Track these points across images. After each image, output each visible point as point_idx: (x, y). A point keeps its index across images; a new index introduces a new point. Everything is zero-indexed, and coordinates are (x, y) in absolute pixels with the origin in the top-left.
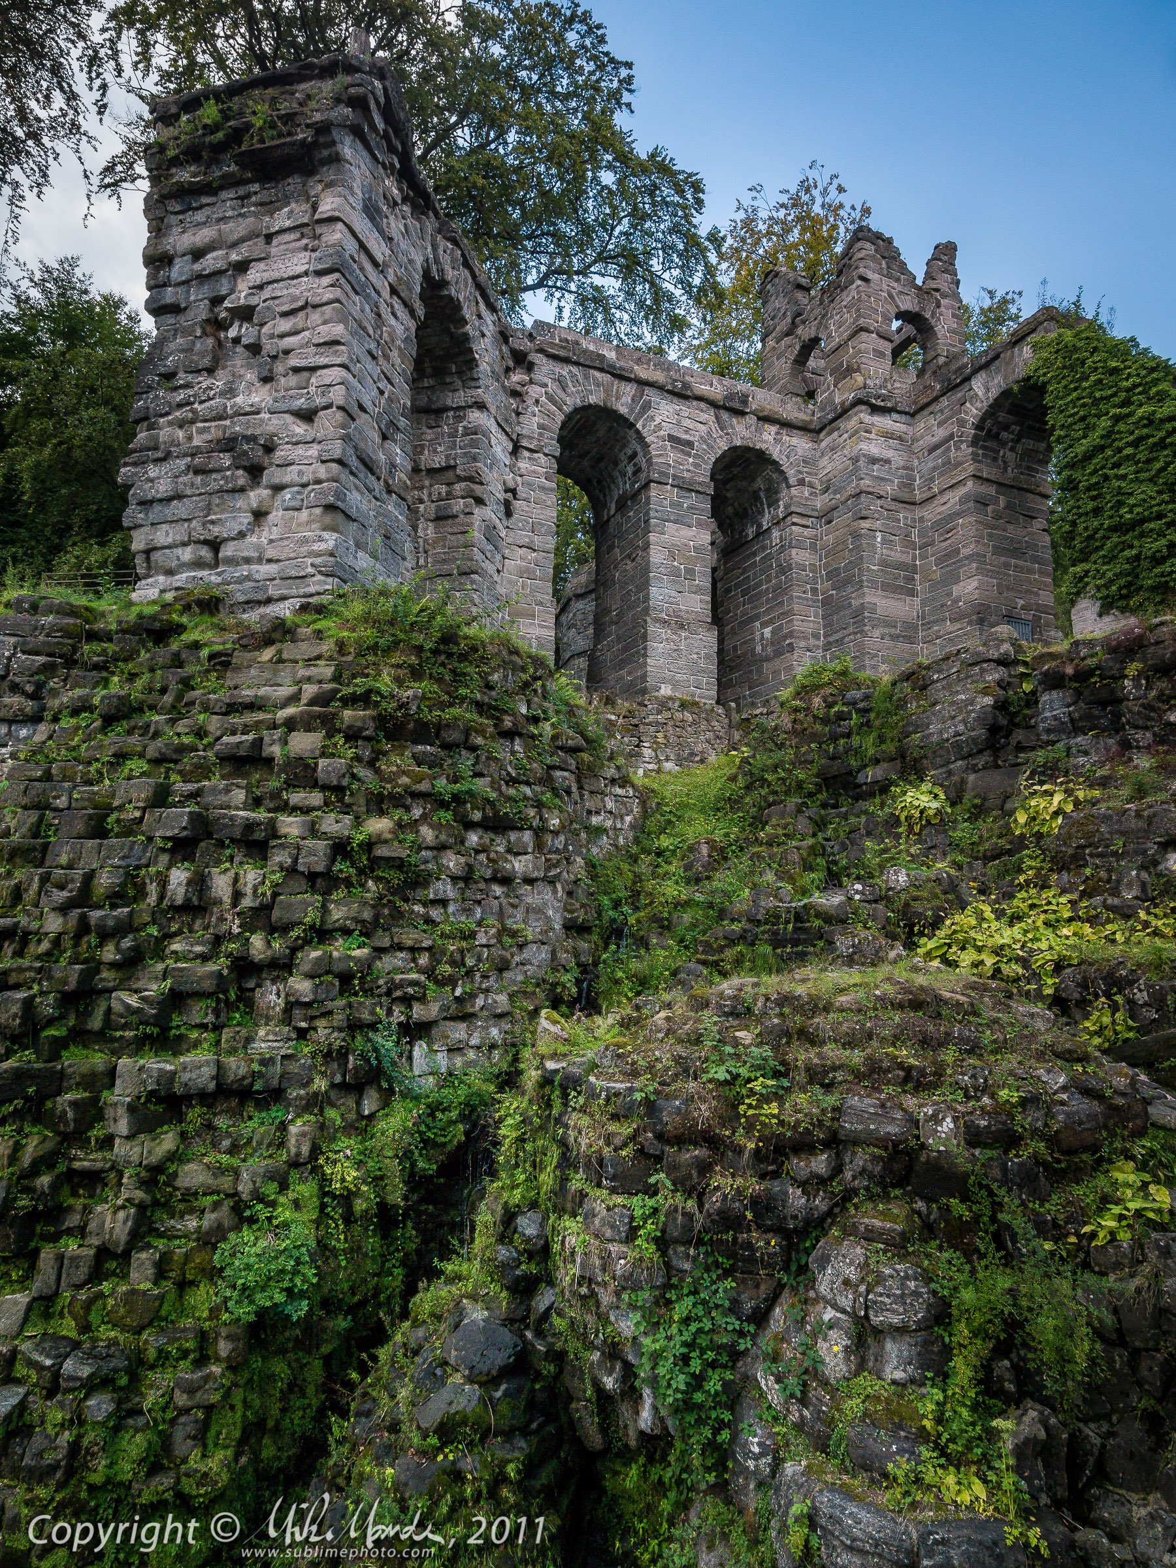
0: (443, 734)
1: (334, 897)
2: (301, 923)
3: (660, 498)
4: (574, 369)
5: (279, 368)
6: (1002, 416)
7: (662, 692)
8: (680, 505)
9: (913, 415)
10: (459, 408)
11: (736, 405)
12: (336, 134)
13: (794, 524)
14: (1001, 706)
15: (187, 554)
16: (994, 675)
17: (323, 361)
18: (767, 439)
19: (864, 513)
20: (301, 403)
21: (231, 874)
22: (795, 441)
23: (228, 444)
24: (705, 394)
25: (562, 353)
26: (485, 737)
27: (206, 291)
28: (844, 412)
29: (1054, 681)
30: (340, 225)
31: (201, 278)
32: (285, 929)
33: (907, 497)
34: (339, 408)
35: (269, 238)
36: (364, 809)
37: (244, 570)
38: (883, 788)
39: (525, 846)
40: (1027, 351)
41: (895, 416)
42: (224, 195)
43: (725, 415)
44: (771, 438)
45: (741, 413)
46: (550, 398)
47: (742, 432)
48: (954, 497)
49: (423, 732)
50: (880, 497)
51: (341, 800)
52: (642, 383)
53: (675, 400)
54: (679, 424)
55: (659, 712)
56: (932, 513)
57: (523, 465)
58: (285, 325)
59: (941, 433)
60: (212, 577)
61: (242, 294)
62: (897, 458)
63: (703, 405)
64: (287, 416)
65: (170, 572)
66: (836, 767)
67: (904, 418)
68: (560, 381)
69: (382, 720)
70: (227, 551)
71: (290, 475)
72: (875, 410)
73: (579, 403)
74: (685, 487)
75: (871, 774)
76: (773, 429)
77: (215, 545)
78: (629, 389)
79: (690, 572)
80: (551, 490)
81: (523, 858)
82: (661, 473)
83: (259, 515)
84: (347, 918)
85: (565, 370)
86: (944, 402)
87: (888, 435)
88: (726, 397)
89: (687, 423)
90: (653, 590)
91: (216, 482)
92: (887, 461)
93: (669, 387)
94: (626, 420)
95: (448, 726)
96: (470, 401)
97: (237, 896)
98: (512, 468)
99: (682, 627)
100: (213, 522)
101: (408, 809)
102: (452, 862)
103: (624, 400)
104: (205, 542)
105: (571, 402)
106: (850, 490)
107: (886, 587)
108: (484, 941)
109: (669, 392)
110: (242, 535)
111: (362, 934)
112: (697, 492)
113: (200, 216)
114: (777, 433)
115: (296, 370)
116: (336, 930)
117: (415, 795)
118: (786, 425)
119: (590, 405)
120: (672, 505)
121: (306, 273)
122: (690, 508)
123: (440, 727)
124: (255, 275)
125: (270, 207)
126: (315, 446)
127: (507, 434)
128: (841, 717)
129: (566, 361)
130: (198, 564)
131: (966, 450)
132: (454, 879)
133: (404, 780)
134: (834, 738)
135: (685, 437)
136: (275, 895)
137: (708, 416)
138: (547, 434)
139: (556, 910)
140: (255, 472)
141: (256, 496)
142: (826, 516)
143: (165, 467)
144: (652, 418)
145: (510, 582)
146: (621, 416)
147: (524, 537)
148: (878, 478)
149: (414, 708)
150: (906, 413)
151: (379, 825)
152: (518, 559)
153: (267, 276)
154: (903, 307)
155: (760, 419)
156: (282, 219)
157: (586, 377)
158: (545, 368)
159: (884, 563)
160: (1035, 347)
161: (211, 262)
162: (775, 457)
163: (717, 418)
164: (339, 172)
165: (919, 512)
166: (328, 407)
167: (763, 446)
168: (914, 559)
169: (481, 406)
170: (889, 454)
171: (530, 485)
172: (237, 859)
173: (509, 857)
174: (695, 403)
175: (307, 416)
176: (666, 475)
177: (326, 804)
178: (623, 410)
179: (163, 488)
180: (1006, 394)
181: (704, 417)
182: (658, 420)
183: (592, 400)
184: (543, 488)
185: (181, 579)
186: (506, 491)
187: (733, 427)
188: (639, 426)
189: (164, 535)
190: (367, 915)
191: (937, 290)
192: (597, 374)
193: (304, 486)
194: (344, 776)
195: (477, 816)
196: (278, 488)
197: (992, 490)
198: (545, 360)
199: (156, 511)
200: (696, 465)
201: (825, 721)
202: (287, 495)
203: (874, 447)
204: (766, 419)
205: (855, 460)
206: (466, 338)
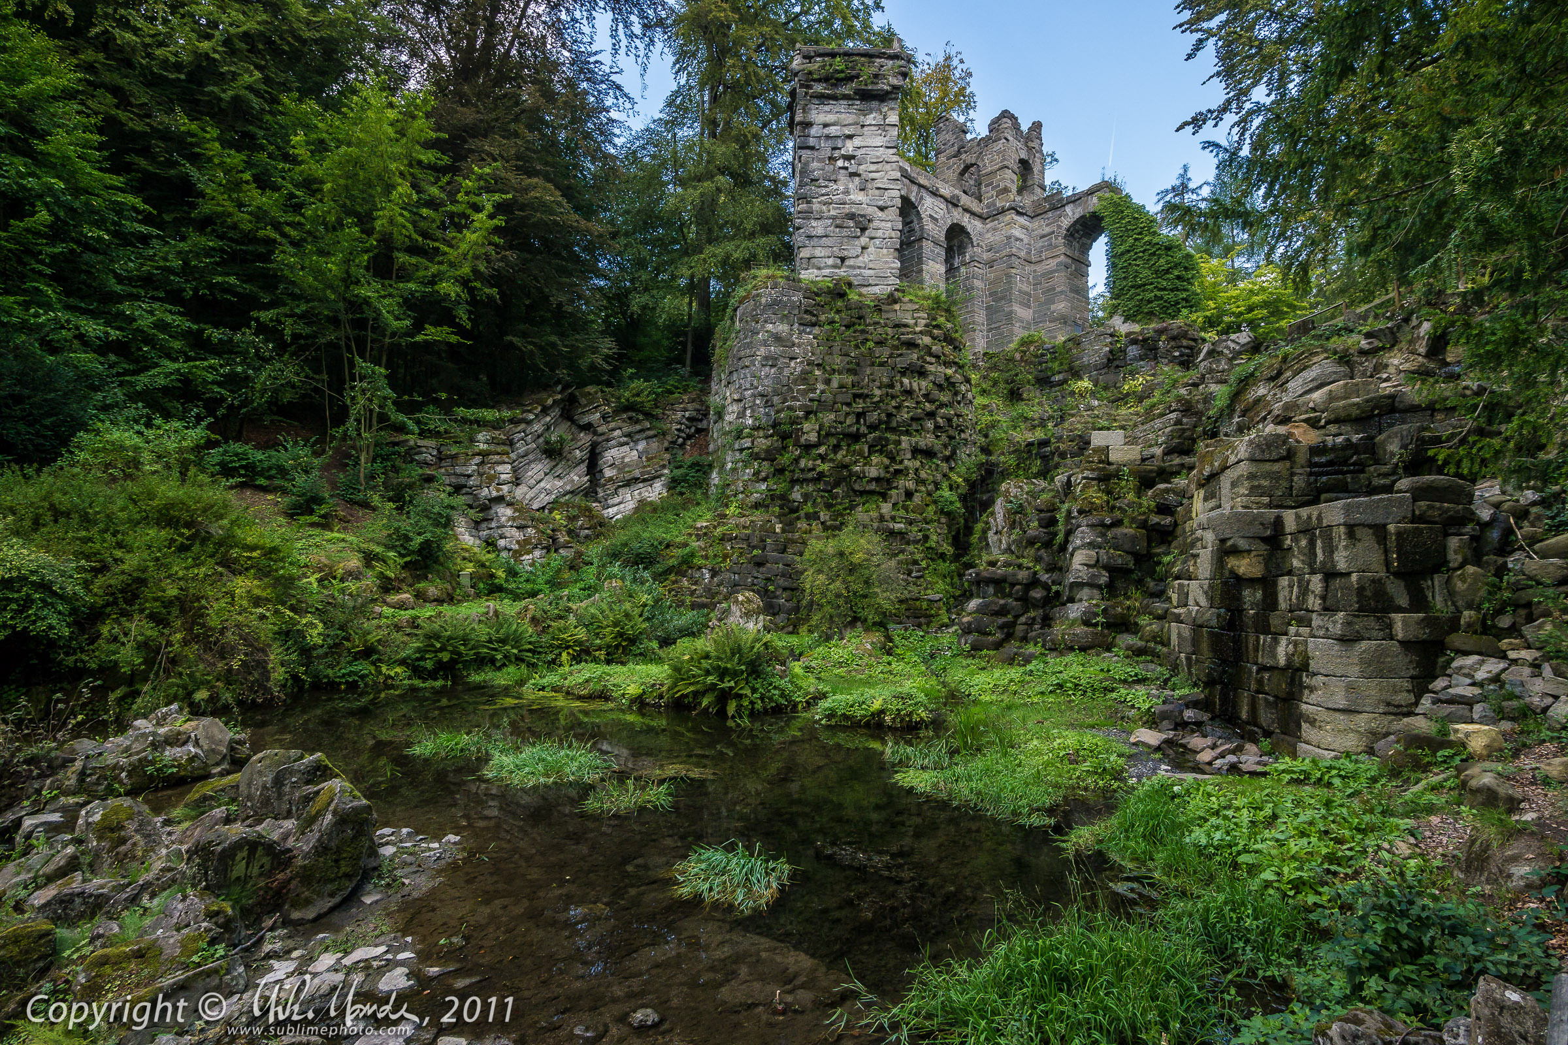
3: (927, 246)
5: (869, 186)
6: (1078, 227)
8: (934, 251)
9: (1032, 218)
11: (955, 202)
13: (975, 266)
14: (1111, 351)
15: (830, 262)
16: (1109, 340)
18: (966, 221)
19: (1011, 265)
20: (881, 203)
22: (976, 223)
23: (852, 216)
24: (944, 194)
27: (830, 143)
28: (1003, 211)
29: (1134, 342)
31: (828, 137)
33: (1029, 259)
35: (863, 126)
37: (858, 271)
38: (1065, 381)
40: (1095, 200)
41: (1026, 218)
42: (841, 102)
43: (950, 206)
45: (956, 206)
47: (957, 216)
48: (1053, 263)
50: (1018, 258)
52: (920, 186)
53: (932, 196)
54: (933, 209)
56: (1040, 268)
58: (873, 167)
59: (1047, 230)
60: (842, 272)
61: (849, 147)
62: (1027, 239)
63: (942, 200)
64: (875, 208)
65: (819, 268)
66: (1042, 375)
67: (1029, 219)
70: (847, 263)
71: (879, 233)
72: (1019, 213)
74: (936, 243)
75: (1057, 378)
76: (967, 216)
77: (843, 259)
82: (927, 234)
83: (864, 248)
86: (1050, 214)
87: (1022, 227)
88: (951, 197)
89: (936, 209)
91: (845, 232)
92: (1022, 240)
93: (930, 189)
94: (913, 205)
100: (843, 249)
104: (839, 258)
106: (1004, 253)
107: (1021, 303)
109: (930, 192)
110: (857, 257)
112: (940, 245)
113: (827, 108)
114: (969, 218)
115: (878, 188)
118: (973, 214)
120: (931, 251)
121: (881, 146)
122: (938, 253)
124: (857, 141)
125: (864, 113)
126: (888, 223)
128: (1043, 355)
130: (835, 266)
131: (1061, 240)
134: (1040, 364)
135: (936, 216)
137: (943, 206)
140: (863, 230)
141: (864, 240)
142: (990, 264)
143: (820, 223)
144: (924, 205)
148: (1017, 248)
150: (1030, 216)
153: (862, 144)
154: (1021, 156)
155: (963, 210)
156: (870, 119)
159: (1020, 291)
160: (1100, 198)
161: (833, 130)
162: (969, 230)
163: (947, 207)
165: (1033, 267)
167: (964, 224)
168: (1031, 290)
170: (1022, 236)
174: (939, 199)
175: (883, 209)
176: (929, 235)
179: (820, 231)
180: (1083, 217)
182: (926, 206)
185: (826, 272)
187: (953, 213)
188: (919, 209)
189: (818, 252)
191: (1034, 147)
193: (884, 239)
196: (873, 238)
197: (1070, 261)
199: (815, 241)
200: (940, 232)
201: (1036, 356)
202: (877, 242)
203: (1017, 232)
204: (966, 210)
205: (1009, 238)
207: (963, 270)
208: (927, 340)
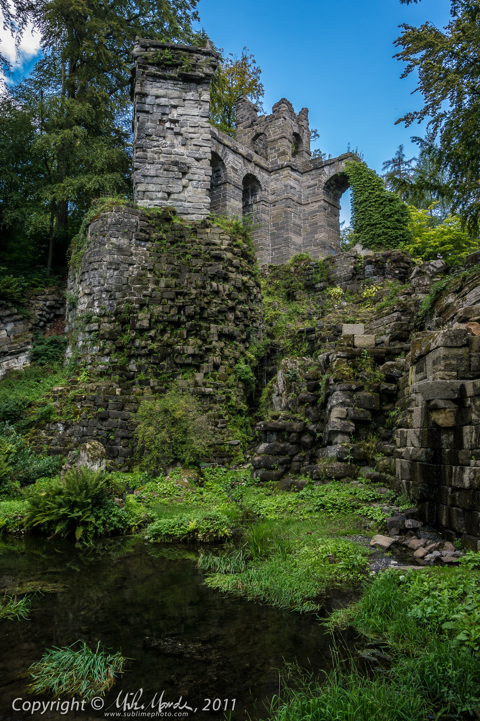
3: (230, 188)
5: (189, 142)
6: (332, 182)
8: (235, 192)
9: (302, 174)
11: (250, 158)
13: (263, 204)
14: (355, 268)
15: (160, 195)
16: (353, 261)
17: (204, 144)
18: (257, 172)
19: (288, 205)
20: (197, 156)
21: (223, 285)
22: (264, 174)
23: (176, 163)
24: (241, 152)
27: (160, 110)
28: (282, 168)
29: (370, 263)
31: (159, 105)
33: (300, 202)
34: (209, 160)
35: (184, 100)
37: (179, 203)
38: (324, 288)
40: (343, 164)
41: (298, 173)
42: (169, 81)
43: (246, 161)
45: (250, 161)
47: (251, 169)
48: (316, 206)
50: (293, 201)
52: (225, 146)
53: (234, 154)
54: (234, 162)
56: (308, 209)
58: (192, 130)
59: (312, 183)
60: (168, 203)
61: (174, 114)
62: (298, 188)
63: (240, 157)
64: (192, 159)
65: (151, 199)
66: (309, 283)
67: (300, 174)
70: (172, 196)
71: (196, 177)
72: (293, 170)
74: (236, 187)
75: (319, 285)
76: (258, 169)
77: (169, 194)
78: (221, 147)
83: (185, 187)
86: (314, 172)
87: (295, 179)
88: (247, 155)
89: (236, 162)
91: (171, 174)
92: (295, 188)
93: (232, 148)
94: (221, 158)
100: (169, 187)
103: (220, 151)
104: (166, 192)
106: (283, 196)
107: (294, 232)
109: (232, 150)
110: (180, 192)
112: (239, 188)
113: (158, 85)
114: (259, 171)
115: (195, 145)
118: (262, 168)
120: (232, 192)
121: (197, 115)
122: (237, 194)
124: (180, 110)
125: (185, 90)
128: (309, 269)
130: (163, 199)
131: (321, 190)
134: (308, 275)
135: (236, 167)
137: (241, 161)
140: (184, 174)
141: (184, 181)
142: (274, 203)
143: (152, 166)
144: (227, 159)
146: (219, 157)
148: (293, 194)
153: (184, 113)
154: (295, 131)
155: (255, 164)
156: (190, 95)
159: (294, 224)
160: (346, 164)
161: (163, 101)
162: (259, 179)
163: (244, 162)
165: (303, 208)
167: (256, 175)
168: (301, 223)
170: (295, 186)
174: (238, 155)
175: (199, 160)
176: (231, 181)
178: (221, 155)
179: (152, 172)
180: (335, 175)
182: (229, 160)
185: (157, 202)
187: (248, 166)
188: (224, 161)
189: (151, 187)
191: (303, 126)
193: (200, 181)
196: (191, 180)
197: (327, 205)
199: (148, 180)
200: (239, 178)
201: (305, 270)
202: (194, 183)
203: (292, 183)
204: (257, 165)
205: (286, 186)
207: (255, 206)
208: (229, 255)
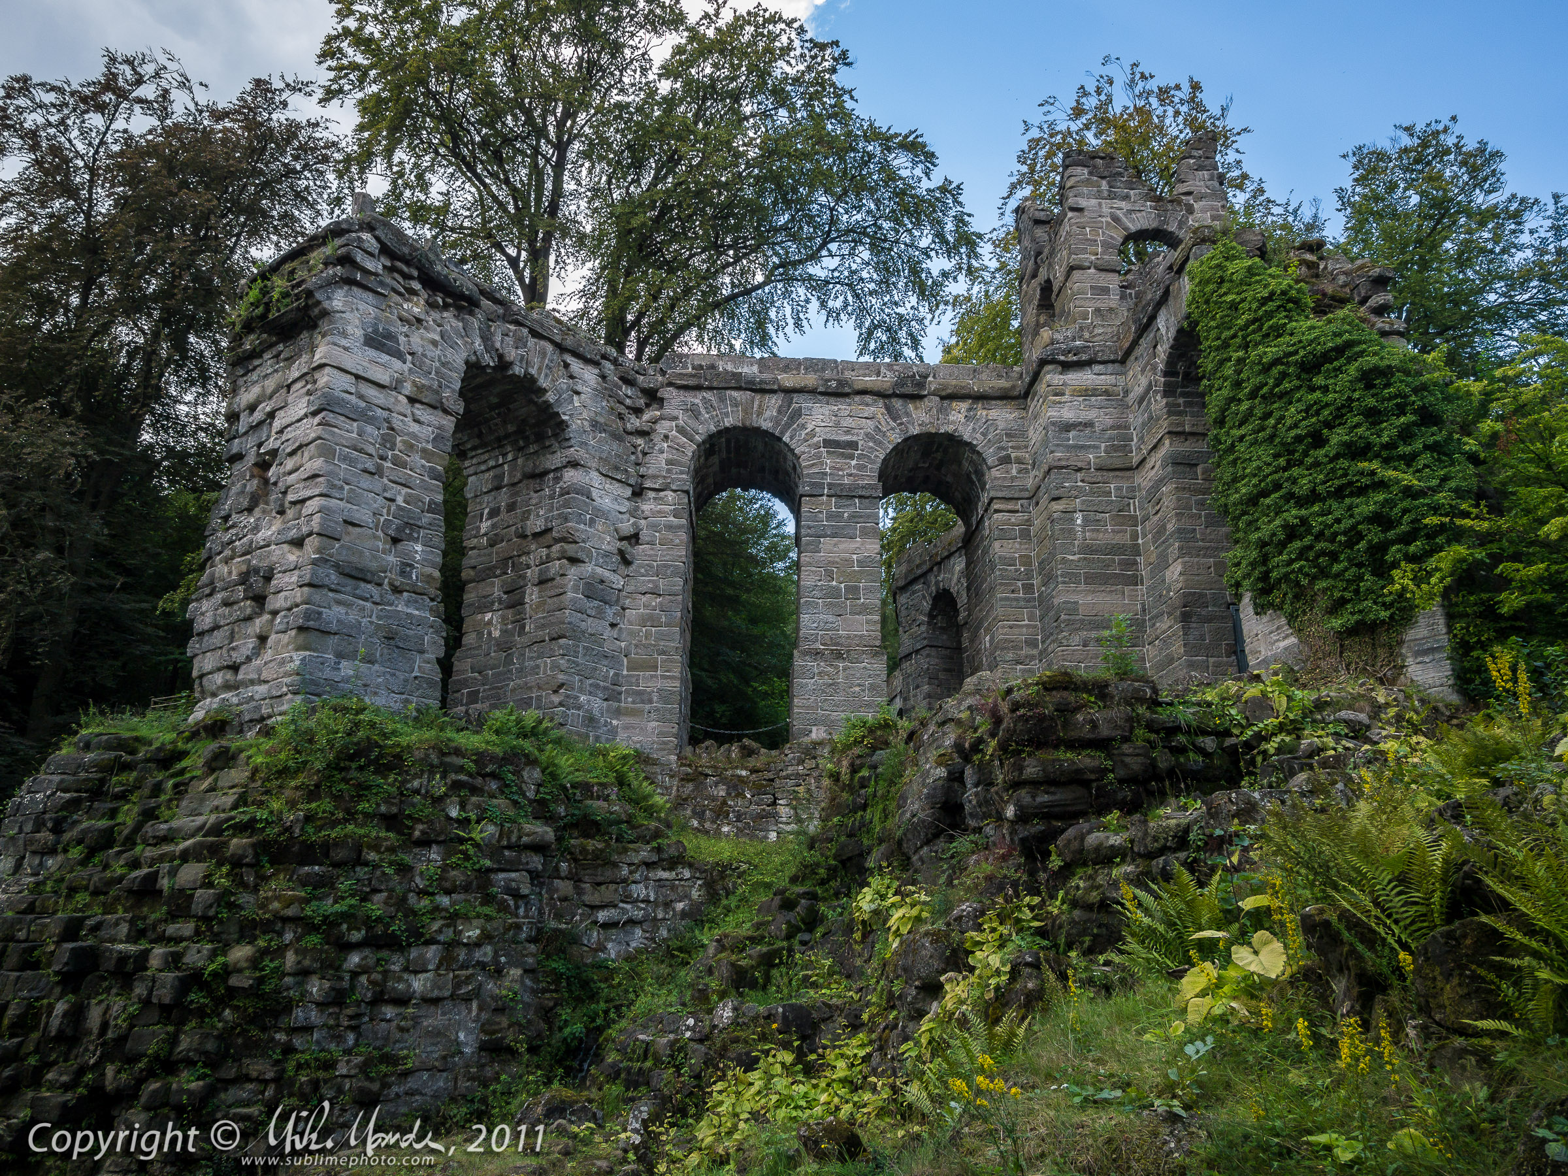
0: (332, 854)
1: (187, 1028)
2: (145, 1055)
3: (814, 512)
4: (708, 395)
5: (287, 502)
7: (814, 736)
8: (839, 516)
10: (556, 470)
12: (319, 296)
13: (996, 511)
15: (221, 678)
17: (308, 493)
18: (957, 419)
19: (1056, 493)
20: (293, 533)
21: (104, 1005)
22: (993, 414)
24: (869, 386)
25: (691, 382)
26: (379, 852)
27: (256, 438)
28: (1037, 374)
30: (327, 370)
31: (254, 427)
32: (132, 1060)
34: (319, 534)
36: (236, 936)
37: (250, 691)
39: (426, 962)
40: (1187, 283)
41: (1097, 368)
42: (267, 356)
43: (898, 404)
44: (961, 418)
45: (918, 398)
46: (681, 430)
47: (921, 418)
48: (1157, 462)
49: (309, 853)
50: (1080, 470)
51: (210, 928)
52: (790, 391)
53: (832, 400)
54: (837, 425)
55: (801, 762)
56: (1146, 479)
57: (647, 507)
59: (1143, 383)
60: (233, 698)
61: (272, 439)
62: (1101, 416)
63: (868, 399)
64: (285, 546)
65: (212, 695)
67: (1110, 367)
68: (694, 412)
69: (263, 847)
70: (241, 674)
71: (281, 601)
72: (1066, 366)
73: (713, 428)
74: (844, 494)
76: (964, 406)
77: (235, 669)
78: (773, 403)
79: (853, 591)
80: (680, 527)
81: (422, 976)
82: (813, 485)
83: (263, 639)
84: (189, 1050)
85: (697, 399)
86: (1143, 345)
87: (1088, 393)
88: (896, 384)
89: (847, 422)
90: (805, 618)
91: (236, 612)
92: (1089, 424)
93: (821, 389)
94: (773, 435)
95: (336, 844)
96: (565, 460)
97: (104, 1026)
98: (633, 513)
99: (839, 656)
100: (233, 649)
101: (280, 934)
102: (316, 987)
103: (767, 414)
104: (228, 667)
105: (705, 427)
106: (1044, 466)
107: (1090, 579)
108: (344, 1071)
109: (822, 394)
111: (205, 1066)
112: (860, 497)
113: (254, 376)
114: (969, 410)
115: (294, 503)
116: (181, 1061)
117: (286, 920)
118: (981, 397)
119: (727, 429)
120: (830, 517)
121: (306, 416)
122: (851, 517)
123: (327, 847)
124: (280, 421)
125: (288, 362)
126: (296, 572)
127: (619, 481)
128: (864, 783)
129: (699, 388)
130: (226, 687)
131: (1161, 401)
132: (322, 1006)
133: (276, 905)
134: (854, 810)
135: (848, 438)
136: (132, 1026)
137: (877, 409)
138: (675, 469)
139: (469, 1032)
140: (260, 601)
141: (261, 622)
142: (1035, 497)
143: (211, 601)
144: (803, 427)
145: (632, 633)
146: (766, 432)
147: (646, 582)
148: (1075, 447)
149: (297, 832)
150: (1113, 362)
151: (240, 953)
152: (640, 606)
153: (286, 421)
154: (1133, 228)
155: (943, 398)
156: (297, 370)
157: (722, 400)
158: (674, 399)
159: (1087, 549)
161: (258, 414)
162: (966, 438)
163: (888, 408)
164: (331, 322)
166: (310, 534)
167: (950, 429)
168: (1135, 536)
169: (574, 464)
170: (1091, 415)
171: (654, 527)
172: (114, 991)
173: (406, 976)
174: (857, 398)
175: (298, 543)
176: (822, 486)
177: (197, 932)
178: (766, 425)
179: (209, 620)
181: (869, 411)
182: (810, 427)
183: (728, 422)
184: (669, 527)
185: (216, 701)
186: (621, 539)
187: (908, 414)
188: (786, 439)
189: (208, 662)
190: (210, 1046)
191: (1189, 193)
192: (735, 394)
193: (289, 609)
194: (211, 906)
195: (356, 936)
196: (275, 613)
198: (674, 392)
199: (207, 641)
200: (859, 467)
202: (279, 619)
203: (1069, 411)
204: (952, 397)
206: (548, 405)
